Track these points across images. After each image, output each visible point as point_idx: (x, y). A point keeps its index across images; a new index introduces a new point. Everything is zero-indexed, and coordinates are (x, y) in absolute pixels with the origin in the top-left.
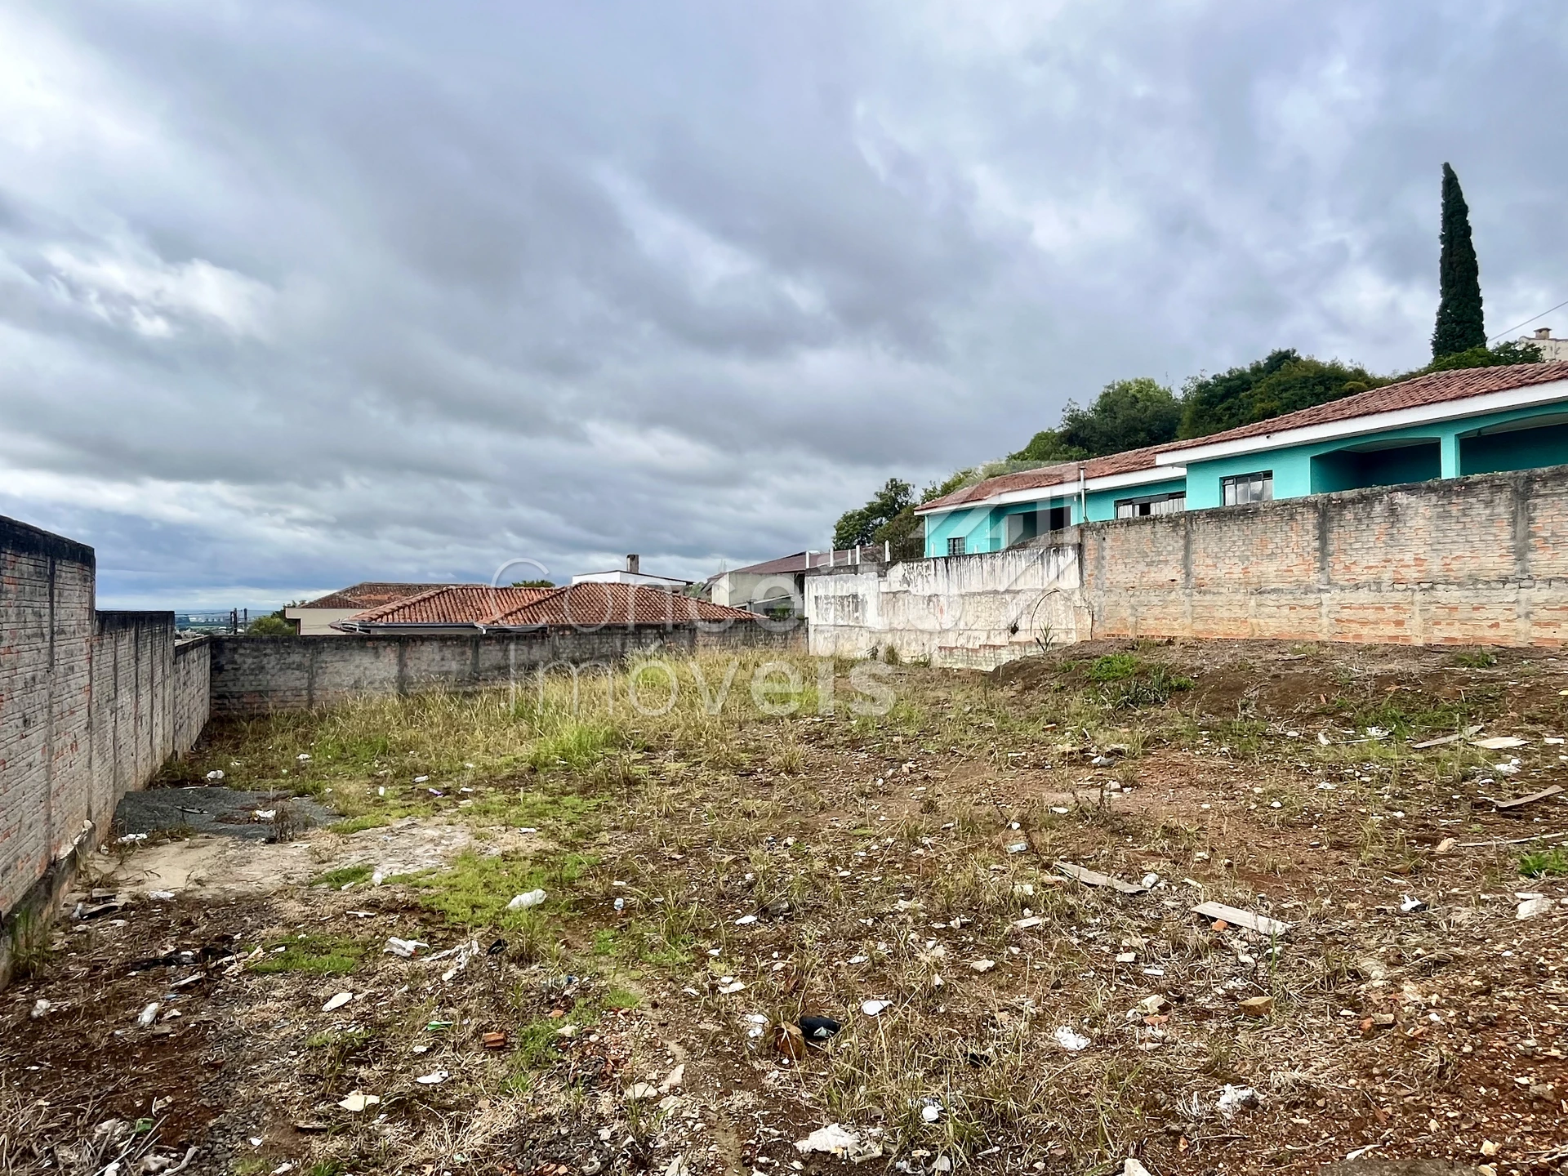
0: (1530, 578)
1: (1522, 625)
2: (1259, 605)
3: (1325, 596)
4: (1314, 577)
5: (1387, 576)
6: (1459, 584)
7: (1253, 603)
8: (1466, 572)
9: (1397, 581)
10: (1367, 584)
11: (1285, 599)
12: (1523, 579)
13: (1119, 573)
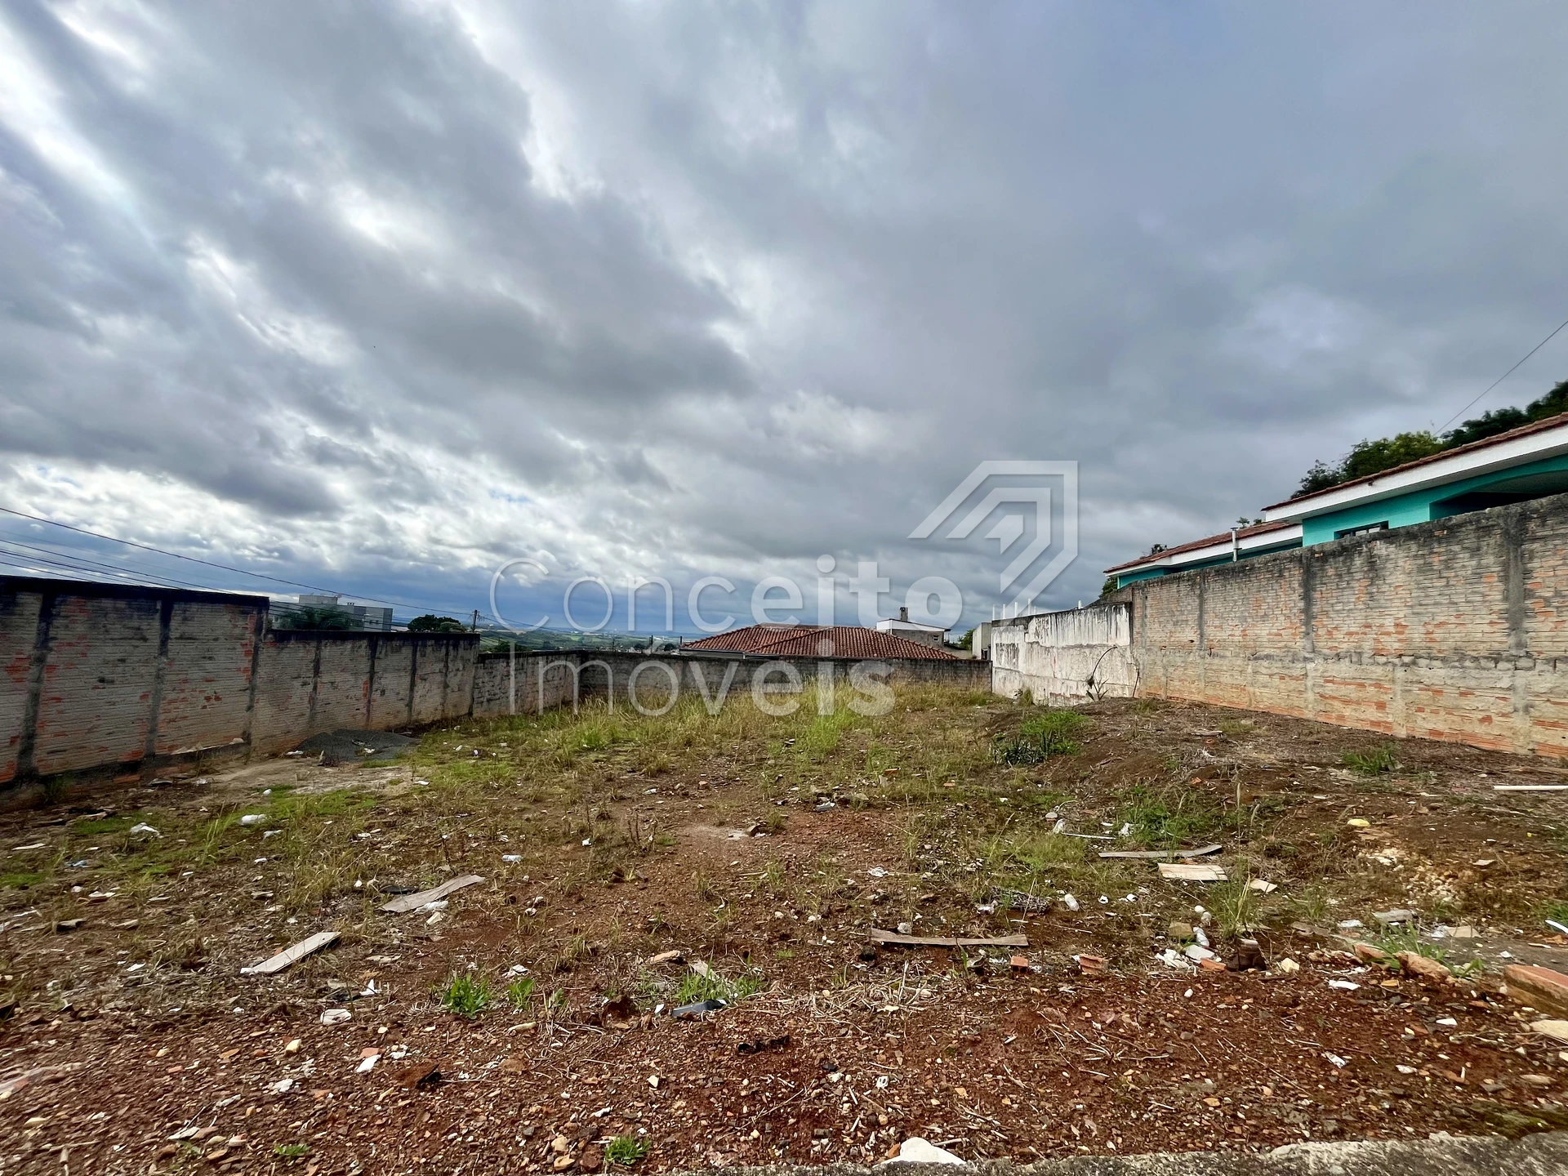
0: (1528, 655)
1: (1520, 722)
2: (1256, 673)
3: (1310, 666)
4: (1300, 644)
5: (1368, 646)
6: (1444, 660)
7: (1250, 670)
8: (1451, 643)
9: (1378, 653)
10: (1348, 655)
11: (1276, 667)
12: (1520, 656)
13: (1156, 633)
